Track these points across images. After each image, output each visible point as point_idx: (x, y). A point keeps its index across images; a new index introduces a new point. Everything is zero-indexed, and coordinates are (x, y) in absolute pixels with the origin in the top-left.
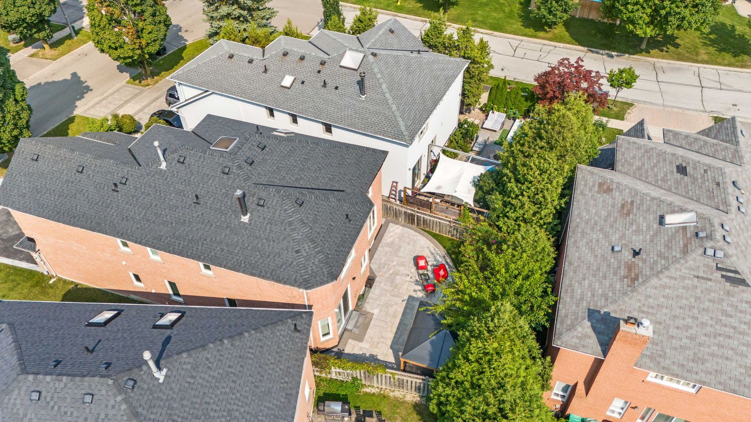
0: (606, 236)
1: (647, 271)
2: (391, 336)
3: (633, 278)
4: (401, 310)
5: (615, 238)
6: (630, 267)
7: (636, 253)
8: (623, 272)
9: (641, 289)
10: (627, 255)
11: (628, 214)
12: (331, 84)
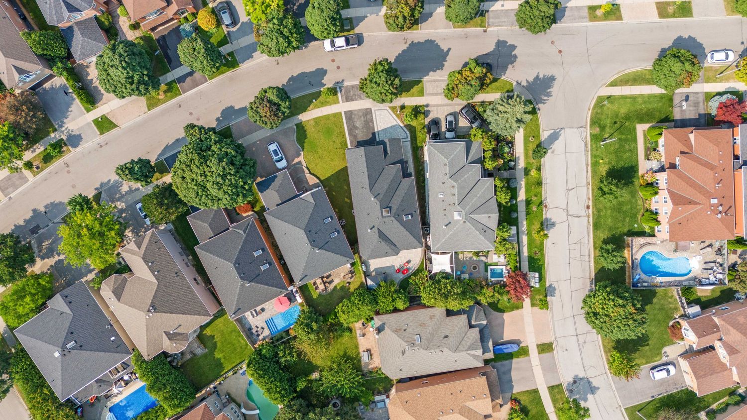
0: (411, 322)
1: (399, 334)
2: (378, 266)
3: (396, 331)
4: (388, 265)
5: (411, 324)
6: (400, 330)
7: (405, 330)
8: (398, 328)
9: (393, 333)
10: (404, 328)
11: (420, 326)
12: (446, 212)
